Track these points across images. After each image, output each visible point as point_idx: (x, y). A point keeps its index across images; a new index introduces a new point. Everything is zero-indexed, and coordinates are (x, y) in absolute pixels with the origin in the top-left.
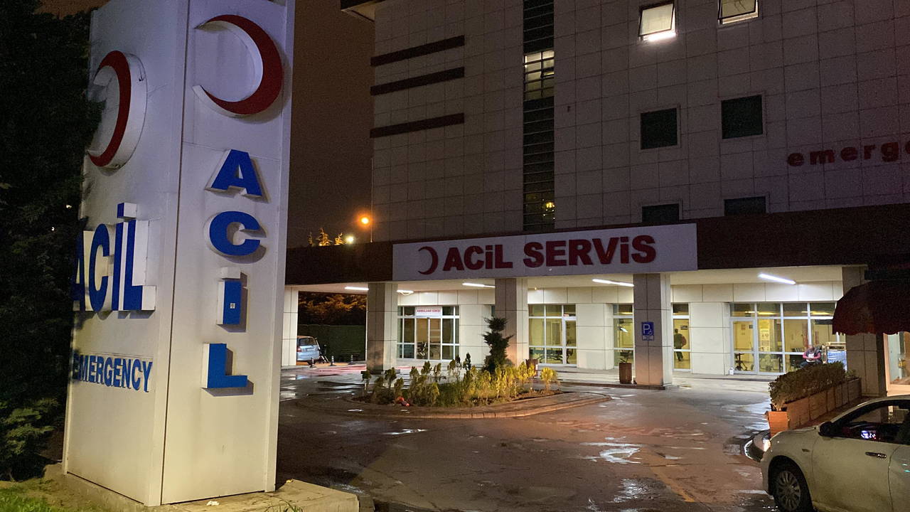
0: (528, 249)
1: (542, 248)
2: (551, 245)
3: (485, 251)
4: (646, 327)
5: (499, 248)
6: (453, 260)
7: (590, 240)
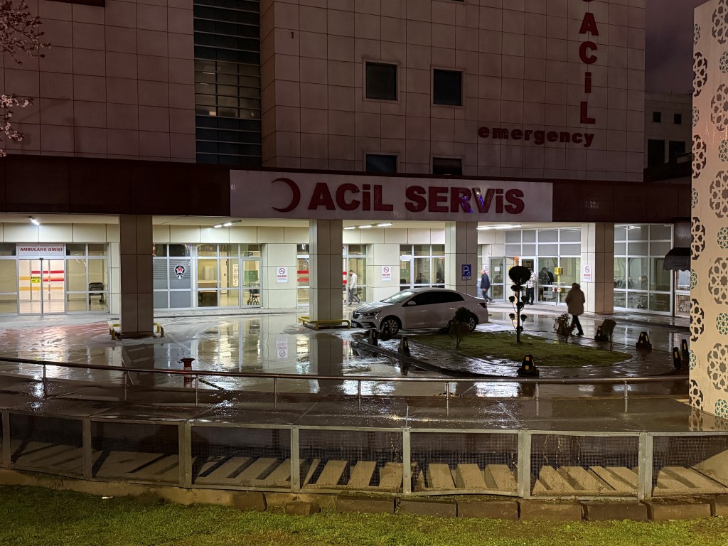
0: (410, 192)
1: (424, 193)
2: (433, 190)
3: (361, 190)
4: (466, 269)
5: (378, 188)
6: (321, 197)
7: (470, 188)
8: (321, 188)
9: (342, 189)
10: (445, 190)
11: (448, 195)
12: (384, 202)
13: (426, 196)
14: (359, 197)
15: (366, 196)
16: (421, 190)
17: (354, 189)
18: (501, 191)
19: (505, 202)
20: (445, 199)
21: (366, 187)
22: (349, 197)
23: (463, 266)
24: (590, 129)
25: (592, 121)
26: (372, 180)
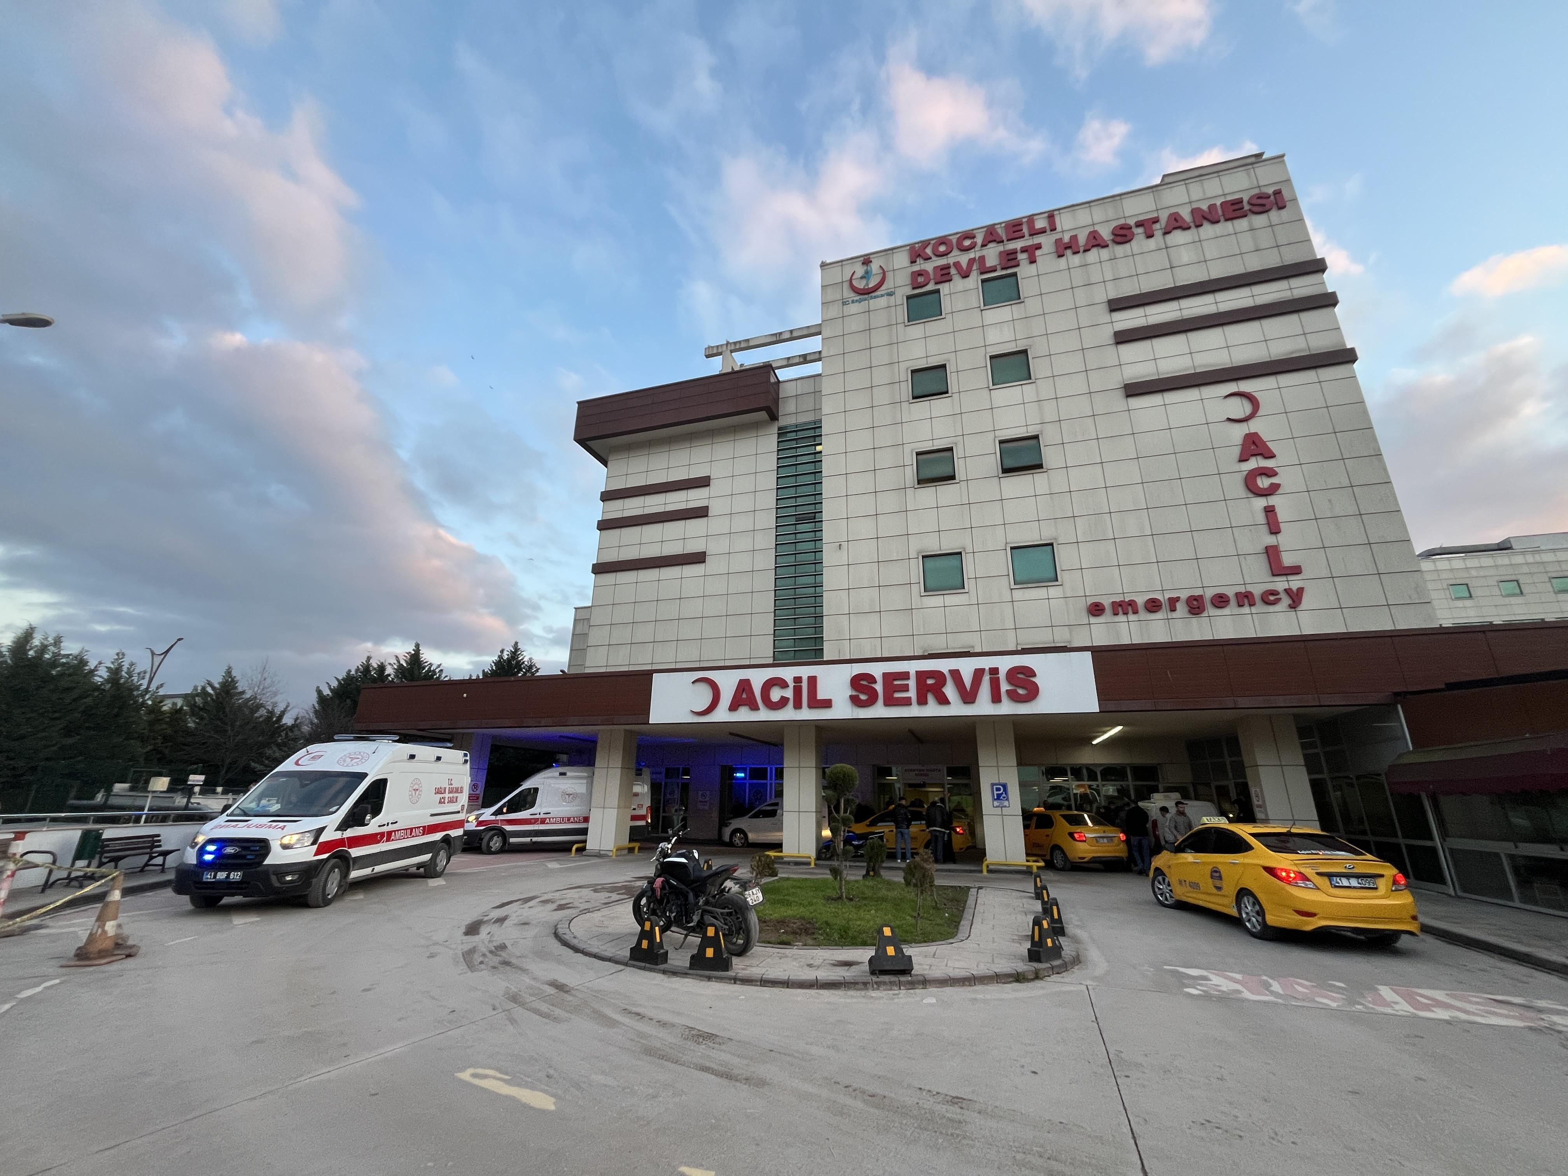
0: (855, 682)
1: (875, 681)
2: (888, 678)
3: (792, 684)
4: (998, 789)
5: (813, 680)
6: (744, 696)
7: (946, 672)
8: (744, 686)
9: (769, 684)
10: (905, 675)
11: (912, 683)
12: (821, 696)
13: (879, 687)
14: (789, 693)
15: (798, 691)
16: (871, 678)
17: (783, 684)
18: (994, 671)
19: (1004, 687)
20: (906, 688)
21: (798, 680)
22: (776, 694)
23: (993, 785)
24: (1295, 583)
25: (1296, 570)
26: (804, 672)
